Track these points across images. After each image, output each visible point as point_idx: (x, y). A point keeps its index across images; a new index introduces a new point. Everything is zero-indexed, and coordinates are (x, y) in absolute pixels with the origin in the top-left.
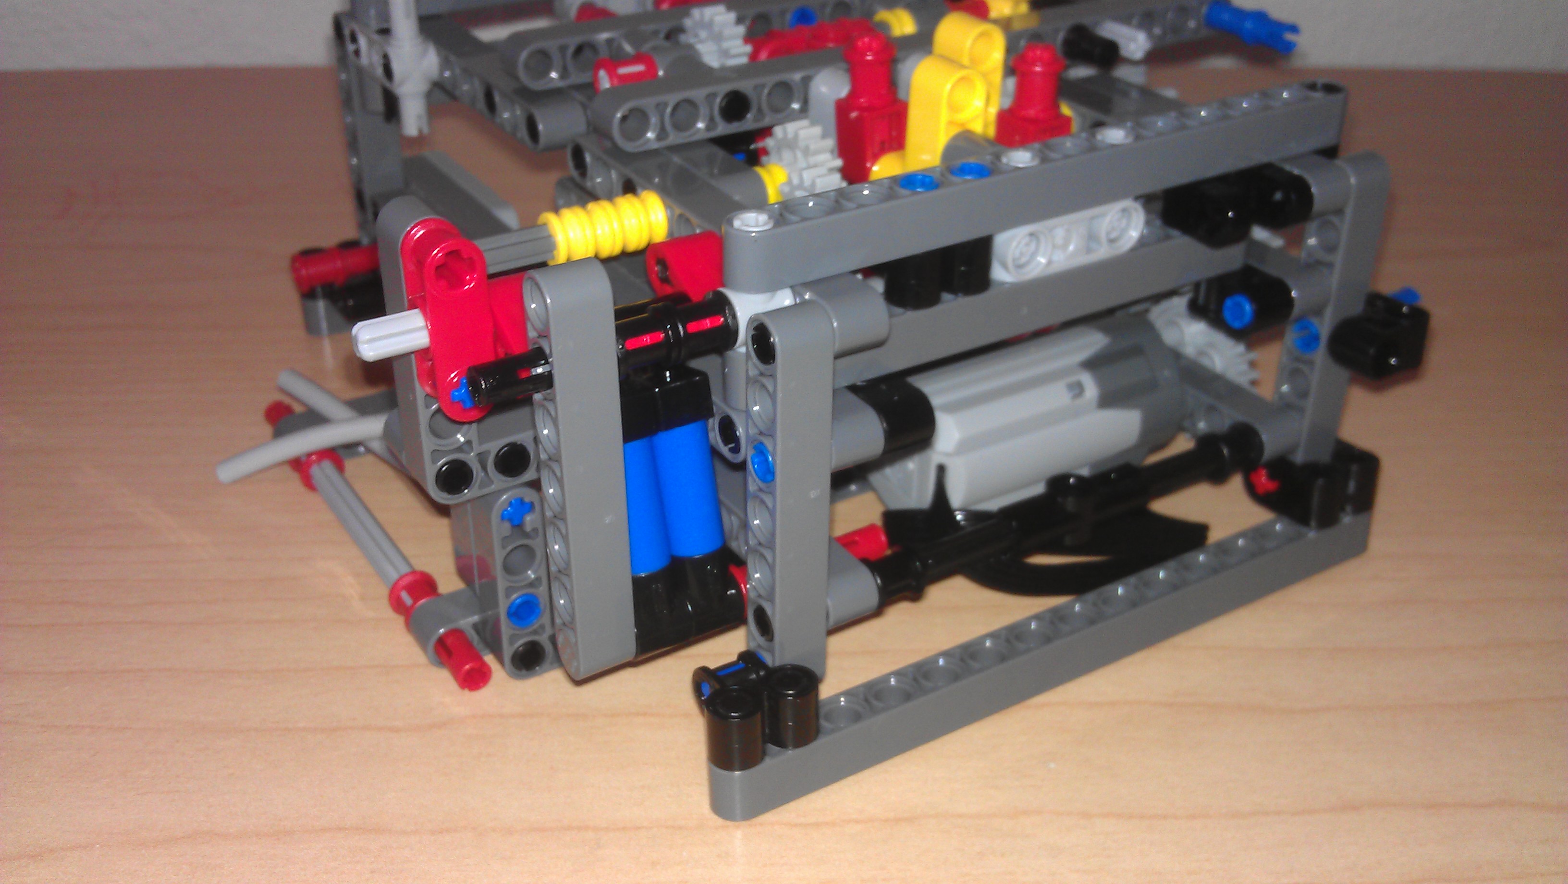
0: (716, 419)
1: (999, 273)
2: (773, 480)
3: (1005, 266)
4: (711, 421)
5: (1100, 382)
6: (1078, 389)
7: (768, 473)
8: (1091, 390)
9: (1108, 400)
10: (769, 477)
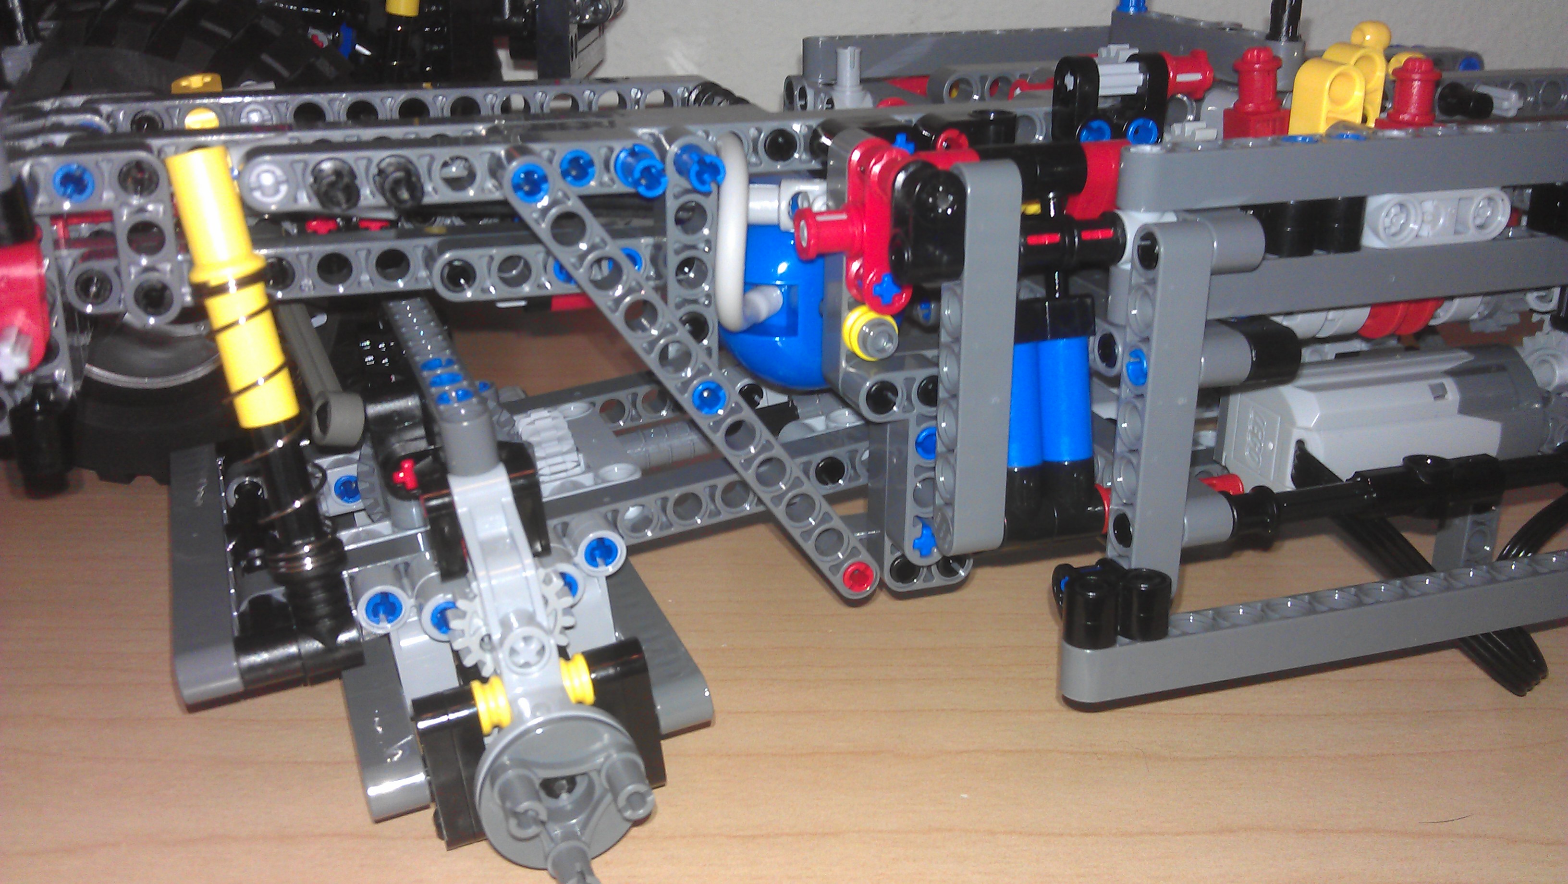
0: (1096, 338)
1: (1370, 240)
2: (1143, 384)
3: (1376, 233)
4: (1091, 339)
5: (1462, 389)
6: (1439, 393)
7: (1140, 376)
8: (1453, 395)
9: (1467, 408)
10: (1142, 381)
